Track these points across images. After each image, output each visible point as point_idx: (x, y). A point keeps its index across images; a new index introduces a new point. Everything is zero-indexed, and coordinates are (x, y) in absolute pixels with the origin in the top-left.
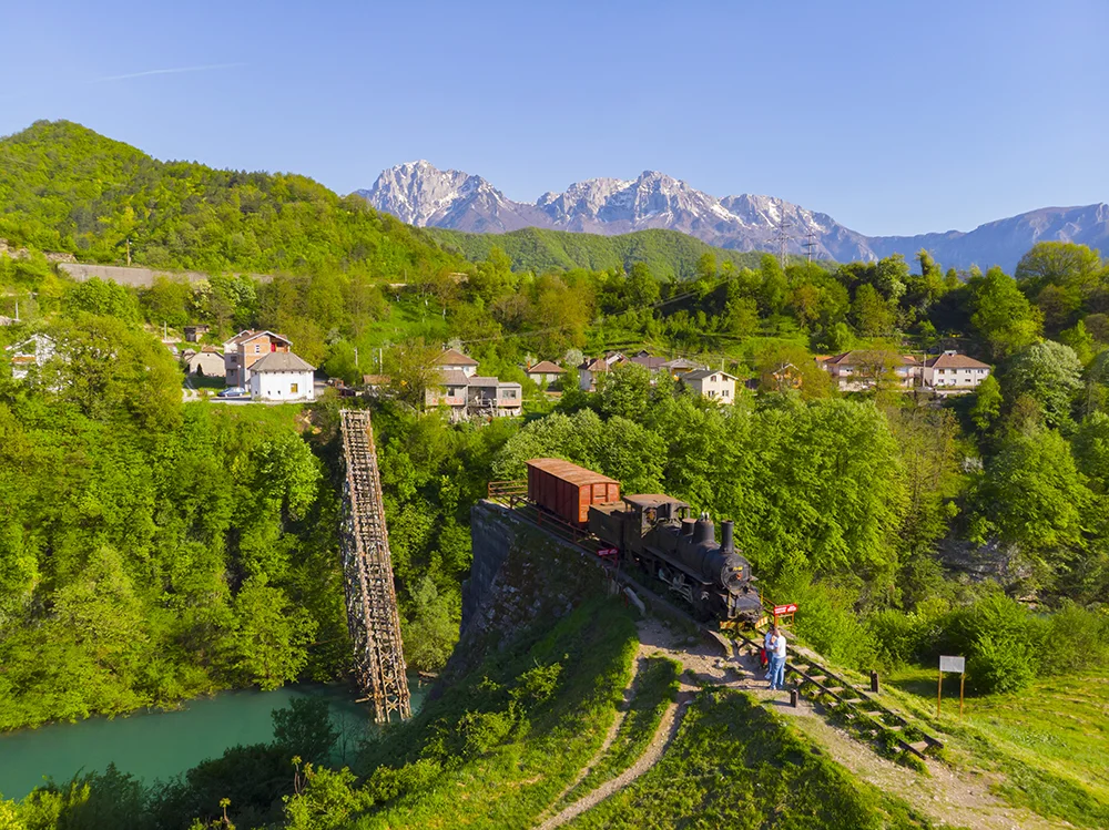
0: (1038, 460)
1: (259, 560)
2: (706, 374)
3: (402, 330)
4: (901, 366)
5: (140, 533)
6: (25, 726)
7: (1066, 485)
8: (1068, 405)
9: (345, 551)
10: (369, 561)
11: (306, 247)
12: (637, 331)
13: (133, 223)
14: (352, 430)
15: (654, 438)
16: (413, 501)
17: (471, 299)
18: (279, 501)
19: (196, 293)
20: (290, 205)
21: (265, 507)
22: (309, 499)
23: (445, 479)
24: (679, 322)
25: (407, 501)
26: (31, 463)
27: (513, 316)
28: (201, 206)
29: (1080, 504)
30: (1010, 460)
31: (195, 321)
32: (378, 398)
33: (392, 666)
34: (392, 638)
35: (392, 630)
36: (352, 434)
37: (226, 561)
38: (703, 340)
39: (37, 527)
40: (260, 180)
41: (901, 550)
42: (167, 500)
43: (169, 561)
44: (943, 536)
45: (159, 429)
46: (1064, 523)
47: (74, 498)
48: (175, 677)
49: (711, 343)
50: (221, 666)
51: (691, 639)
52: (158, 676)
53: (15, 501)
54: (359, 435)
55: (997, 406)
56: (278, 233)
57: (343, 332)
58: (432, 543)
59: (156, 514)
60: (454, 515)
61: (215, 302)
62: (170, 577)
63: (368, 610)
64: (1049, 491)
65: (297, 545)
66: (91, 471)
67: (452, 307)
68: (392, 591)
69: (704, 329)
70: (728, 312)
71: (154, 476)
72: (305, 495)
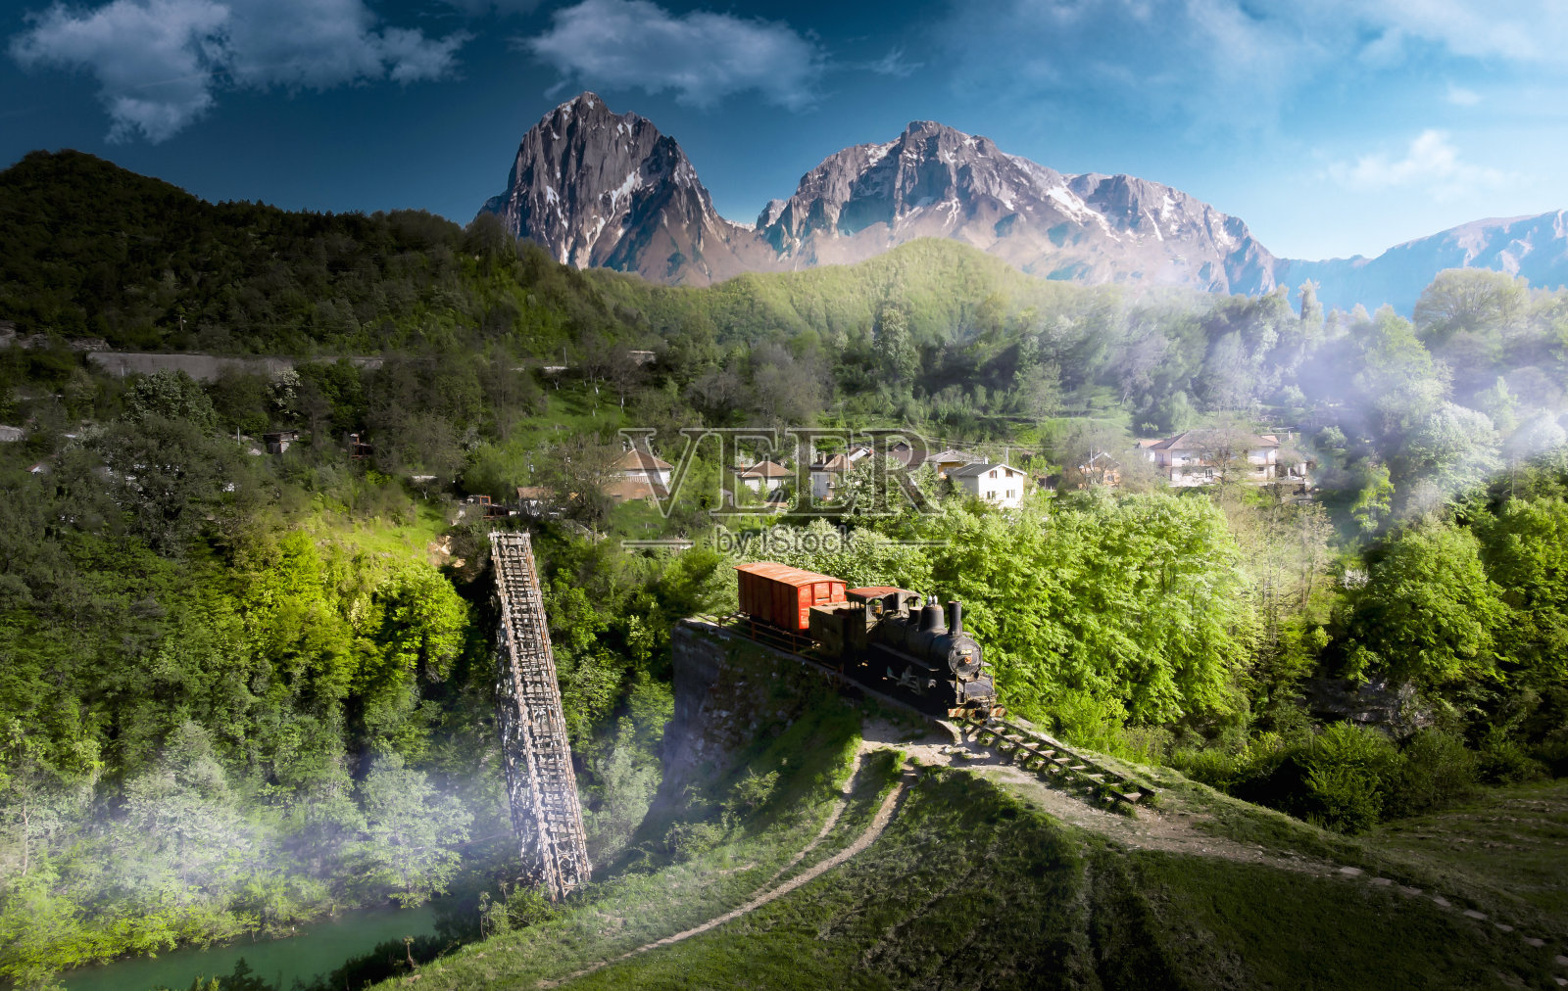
0: (1433, 565)
1: (389, 737)
2: (983, 468)
3: (564, 427)
4: (1256, 449)
5: (232, 705)
6: (93, 963)
7: (1474, 598)
8: (1485, 493)
9: (504, 720)
10: (537, 731)
11: (422, 317)
12: (892, 416)
13: (177, 292)
14: (506, 559)
15: (913, 554)
16: (592, 652)
17: (660, 384)
18: (415, 657)
19: (278, 386)
20: (398, 257)
21: (395, 666)
22: (452, 653)
23: (635, 620)
24: (951, 401)
25: (584, 652)
26: (88, 615)
27: (718, 403)
28: (270, 264)
29: (1493, 624)
30: (1397, 568)
31: (279, 425)
32: (539, 517)
33: (574, 868)
34: (571, 831)
35: (571, 820)
36: (508, 564)
37: (345, 740)
38: (983, 424)
39: (98, 700)
40: (353, 224)
41: (1254, 695)
42: (266, 660)
43: (271, 742)
44: (1310, 674)
45: (252, 565)
46: (1473, 650)
47: (145, 660)
48: (285, 894)
49: (994, 428)
50: (346, 878)
51: (918, 732)
52: (264, 893)
53: (69, 667)
54: (516, 565)
55: (1388, 499)
56: (382, 298)
57: (483, 432)
58: (621, 705)
59: (251, 679)
60: (648, 668)
61: (304, 398)
62: (272, 763)
63: (538, 796)
64: (1449, 606)
65: (440, 715)
66: (165, 625)
67: (633, 395)
68: (570, 768)
69: (985, 409)
70: (1018, 385)
71: (247, 628)
72: (446, 646)
